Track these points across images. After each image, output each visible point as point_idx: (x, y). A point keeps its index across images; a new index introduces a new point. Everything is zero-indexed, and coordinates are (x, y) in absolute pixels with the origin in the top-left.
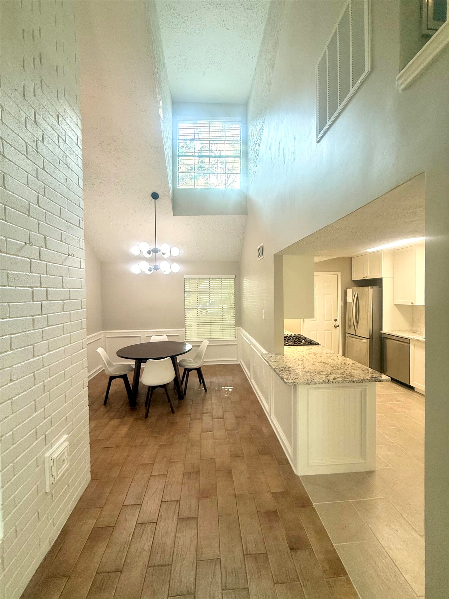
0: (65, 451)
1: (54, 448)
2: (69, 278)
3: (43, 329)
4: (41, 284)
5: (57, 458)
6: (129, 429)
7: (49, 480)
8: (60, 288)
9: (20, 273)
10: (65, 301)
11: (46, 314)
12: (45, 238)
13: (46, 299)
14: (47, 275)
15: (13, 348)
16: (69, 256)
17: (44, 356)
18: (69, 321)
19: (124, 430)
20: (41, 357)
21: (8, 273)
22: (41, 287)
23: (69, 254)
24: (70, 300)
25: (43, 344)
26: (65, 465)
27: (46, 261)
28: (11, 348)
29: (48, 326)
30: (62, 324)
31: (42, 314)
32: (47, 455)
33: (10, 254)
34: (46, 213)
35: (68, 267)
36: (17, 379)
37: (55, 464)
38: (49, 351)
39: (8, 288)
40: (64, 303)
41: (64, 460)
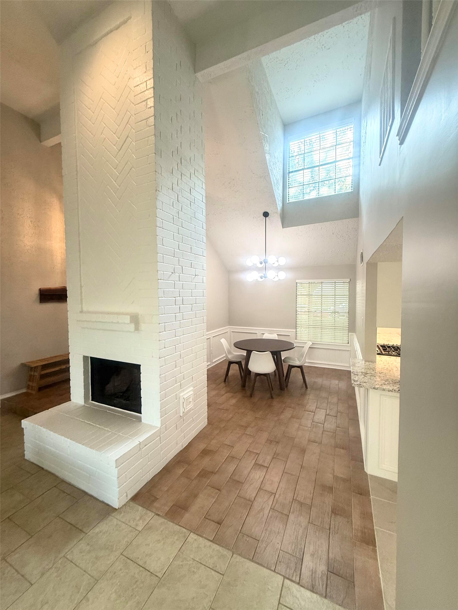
0: (190, 397)
1: (185, 392)
2: (195, 290)
3: (181, 321)
4: (180, 295)
5: (187, 398)
6: (237, 402)
7: (182, 410)
8: (190, 297)
9: (170, 290)
10: (193, 305)
11: (182, 313)
12: (182, 268)
13: (182, 304)
14: (183, 289)
15: (166, 330)
16: (196, 276)
17: (181, 337)
18: (195, 317)
19: (233, 401)
20: (179, 337)
21: (164, 291)
22: (179, 297)
23: (196, 275)
24: (196, 304)
25: (180, 330)
26: (190, 405)
27: (182, 281)
28: (165, 330)
29: (183, 320)
30: (191, 319)
31: (180, 313)
32: (181, 394)
33: (165, 280)
34: (183, 252)
35: (195, 283)
36: (167, 347)
37: (185, 401)
38: (183, 335)
39: (164, 298)
40: (192, 306)
41: (190, 402)
